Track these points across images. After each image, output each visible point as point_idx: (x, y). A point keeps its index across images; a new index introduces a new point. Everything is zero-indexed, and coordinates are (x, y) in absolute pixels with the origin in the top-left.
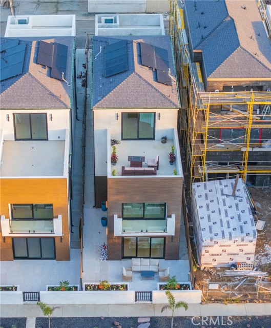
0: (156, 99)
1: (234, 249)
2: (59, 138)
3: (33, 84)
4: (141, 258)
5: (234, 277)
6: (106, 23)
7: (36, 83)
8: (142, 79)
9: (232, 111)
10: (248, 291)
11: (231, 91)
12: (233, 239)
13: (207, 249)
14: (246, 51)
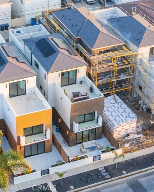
0: (76, 63)
1: (127, 127)
2: (31, 92)
3: (14, 67)
4: (91, 140)
5: (129, 140)
6: (17, 33)
7: (15, 66)
8: (65, 54)
9: (102, 64)
10: (139, 144)
11: (102, 54)
12: (127, 122)
13: (116, 129)
14: (104, 33)
